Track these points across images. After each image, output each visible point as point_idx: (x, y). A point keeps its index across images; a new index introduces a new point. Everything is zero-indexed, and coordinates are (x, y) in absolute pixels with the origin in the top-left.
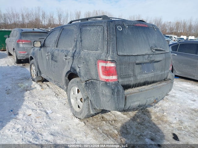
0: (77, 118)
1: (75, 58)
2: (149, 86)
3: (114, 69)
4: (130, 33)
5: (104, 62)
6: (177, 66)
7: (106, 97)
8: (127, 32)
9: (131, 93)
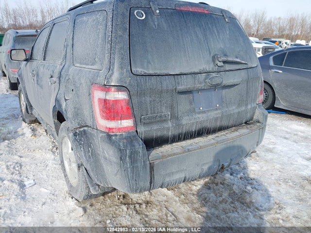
0: (72, 198)
1: (62, 80)
2: (211, 137)
3: (124, 104)
4: (165, 25)
5: (102, 90)
6: (283, 92)
7: (111, 165)
8: (156, 23)
9: (163, 157)
